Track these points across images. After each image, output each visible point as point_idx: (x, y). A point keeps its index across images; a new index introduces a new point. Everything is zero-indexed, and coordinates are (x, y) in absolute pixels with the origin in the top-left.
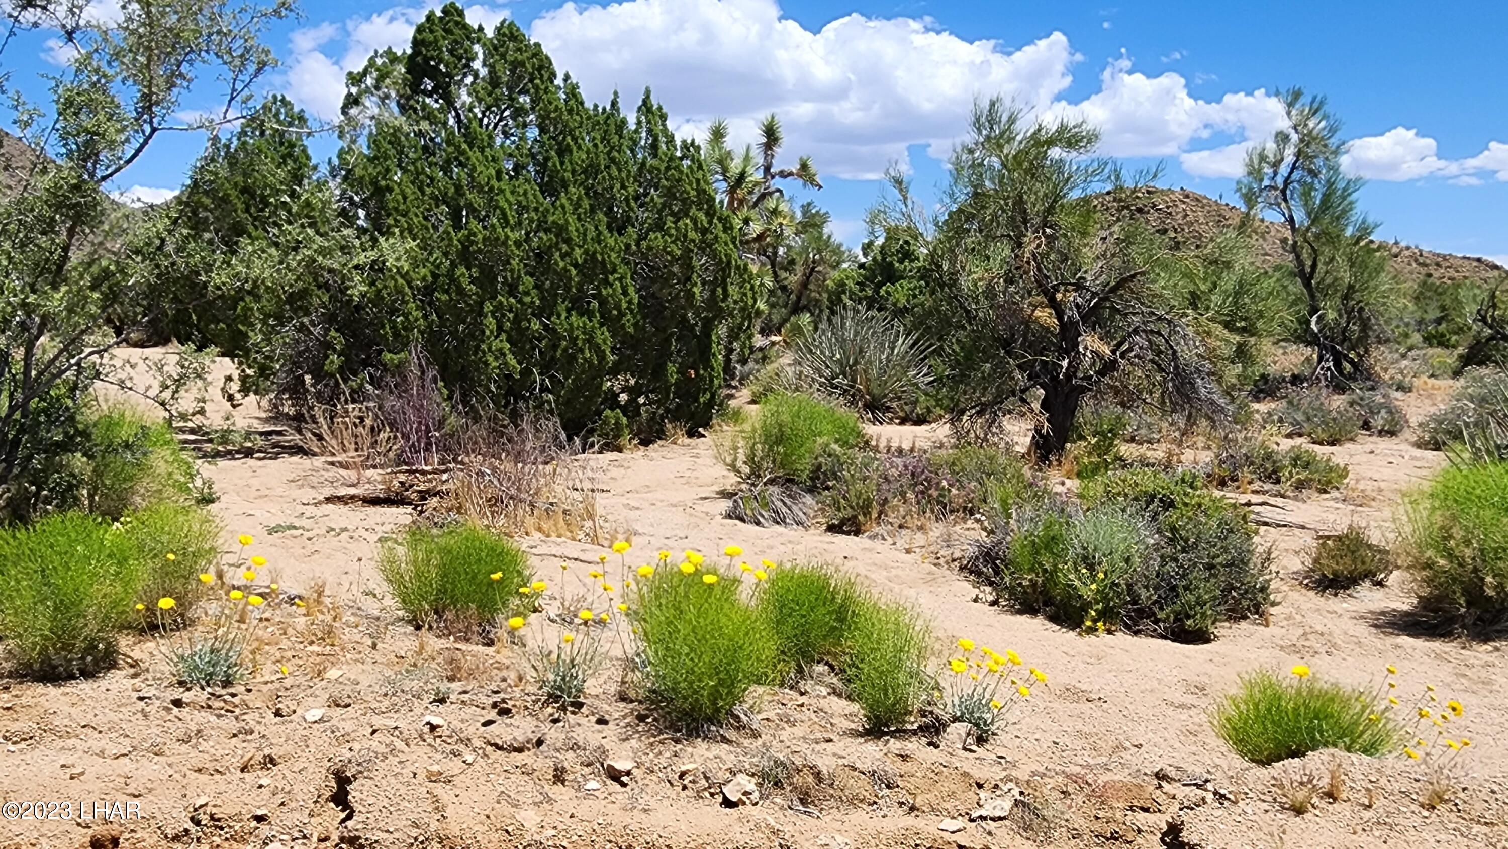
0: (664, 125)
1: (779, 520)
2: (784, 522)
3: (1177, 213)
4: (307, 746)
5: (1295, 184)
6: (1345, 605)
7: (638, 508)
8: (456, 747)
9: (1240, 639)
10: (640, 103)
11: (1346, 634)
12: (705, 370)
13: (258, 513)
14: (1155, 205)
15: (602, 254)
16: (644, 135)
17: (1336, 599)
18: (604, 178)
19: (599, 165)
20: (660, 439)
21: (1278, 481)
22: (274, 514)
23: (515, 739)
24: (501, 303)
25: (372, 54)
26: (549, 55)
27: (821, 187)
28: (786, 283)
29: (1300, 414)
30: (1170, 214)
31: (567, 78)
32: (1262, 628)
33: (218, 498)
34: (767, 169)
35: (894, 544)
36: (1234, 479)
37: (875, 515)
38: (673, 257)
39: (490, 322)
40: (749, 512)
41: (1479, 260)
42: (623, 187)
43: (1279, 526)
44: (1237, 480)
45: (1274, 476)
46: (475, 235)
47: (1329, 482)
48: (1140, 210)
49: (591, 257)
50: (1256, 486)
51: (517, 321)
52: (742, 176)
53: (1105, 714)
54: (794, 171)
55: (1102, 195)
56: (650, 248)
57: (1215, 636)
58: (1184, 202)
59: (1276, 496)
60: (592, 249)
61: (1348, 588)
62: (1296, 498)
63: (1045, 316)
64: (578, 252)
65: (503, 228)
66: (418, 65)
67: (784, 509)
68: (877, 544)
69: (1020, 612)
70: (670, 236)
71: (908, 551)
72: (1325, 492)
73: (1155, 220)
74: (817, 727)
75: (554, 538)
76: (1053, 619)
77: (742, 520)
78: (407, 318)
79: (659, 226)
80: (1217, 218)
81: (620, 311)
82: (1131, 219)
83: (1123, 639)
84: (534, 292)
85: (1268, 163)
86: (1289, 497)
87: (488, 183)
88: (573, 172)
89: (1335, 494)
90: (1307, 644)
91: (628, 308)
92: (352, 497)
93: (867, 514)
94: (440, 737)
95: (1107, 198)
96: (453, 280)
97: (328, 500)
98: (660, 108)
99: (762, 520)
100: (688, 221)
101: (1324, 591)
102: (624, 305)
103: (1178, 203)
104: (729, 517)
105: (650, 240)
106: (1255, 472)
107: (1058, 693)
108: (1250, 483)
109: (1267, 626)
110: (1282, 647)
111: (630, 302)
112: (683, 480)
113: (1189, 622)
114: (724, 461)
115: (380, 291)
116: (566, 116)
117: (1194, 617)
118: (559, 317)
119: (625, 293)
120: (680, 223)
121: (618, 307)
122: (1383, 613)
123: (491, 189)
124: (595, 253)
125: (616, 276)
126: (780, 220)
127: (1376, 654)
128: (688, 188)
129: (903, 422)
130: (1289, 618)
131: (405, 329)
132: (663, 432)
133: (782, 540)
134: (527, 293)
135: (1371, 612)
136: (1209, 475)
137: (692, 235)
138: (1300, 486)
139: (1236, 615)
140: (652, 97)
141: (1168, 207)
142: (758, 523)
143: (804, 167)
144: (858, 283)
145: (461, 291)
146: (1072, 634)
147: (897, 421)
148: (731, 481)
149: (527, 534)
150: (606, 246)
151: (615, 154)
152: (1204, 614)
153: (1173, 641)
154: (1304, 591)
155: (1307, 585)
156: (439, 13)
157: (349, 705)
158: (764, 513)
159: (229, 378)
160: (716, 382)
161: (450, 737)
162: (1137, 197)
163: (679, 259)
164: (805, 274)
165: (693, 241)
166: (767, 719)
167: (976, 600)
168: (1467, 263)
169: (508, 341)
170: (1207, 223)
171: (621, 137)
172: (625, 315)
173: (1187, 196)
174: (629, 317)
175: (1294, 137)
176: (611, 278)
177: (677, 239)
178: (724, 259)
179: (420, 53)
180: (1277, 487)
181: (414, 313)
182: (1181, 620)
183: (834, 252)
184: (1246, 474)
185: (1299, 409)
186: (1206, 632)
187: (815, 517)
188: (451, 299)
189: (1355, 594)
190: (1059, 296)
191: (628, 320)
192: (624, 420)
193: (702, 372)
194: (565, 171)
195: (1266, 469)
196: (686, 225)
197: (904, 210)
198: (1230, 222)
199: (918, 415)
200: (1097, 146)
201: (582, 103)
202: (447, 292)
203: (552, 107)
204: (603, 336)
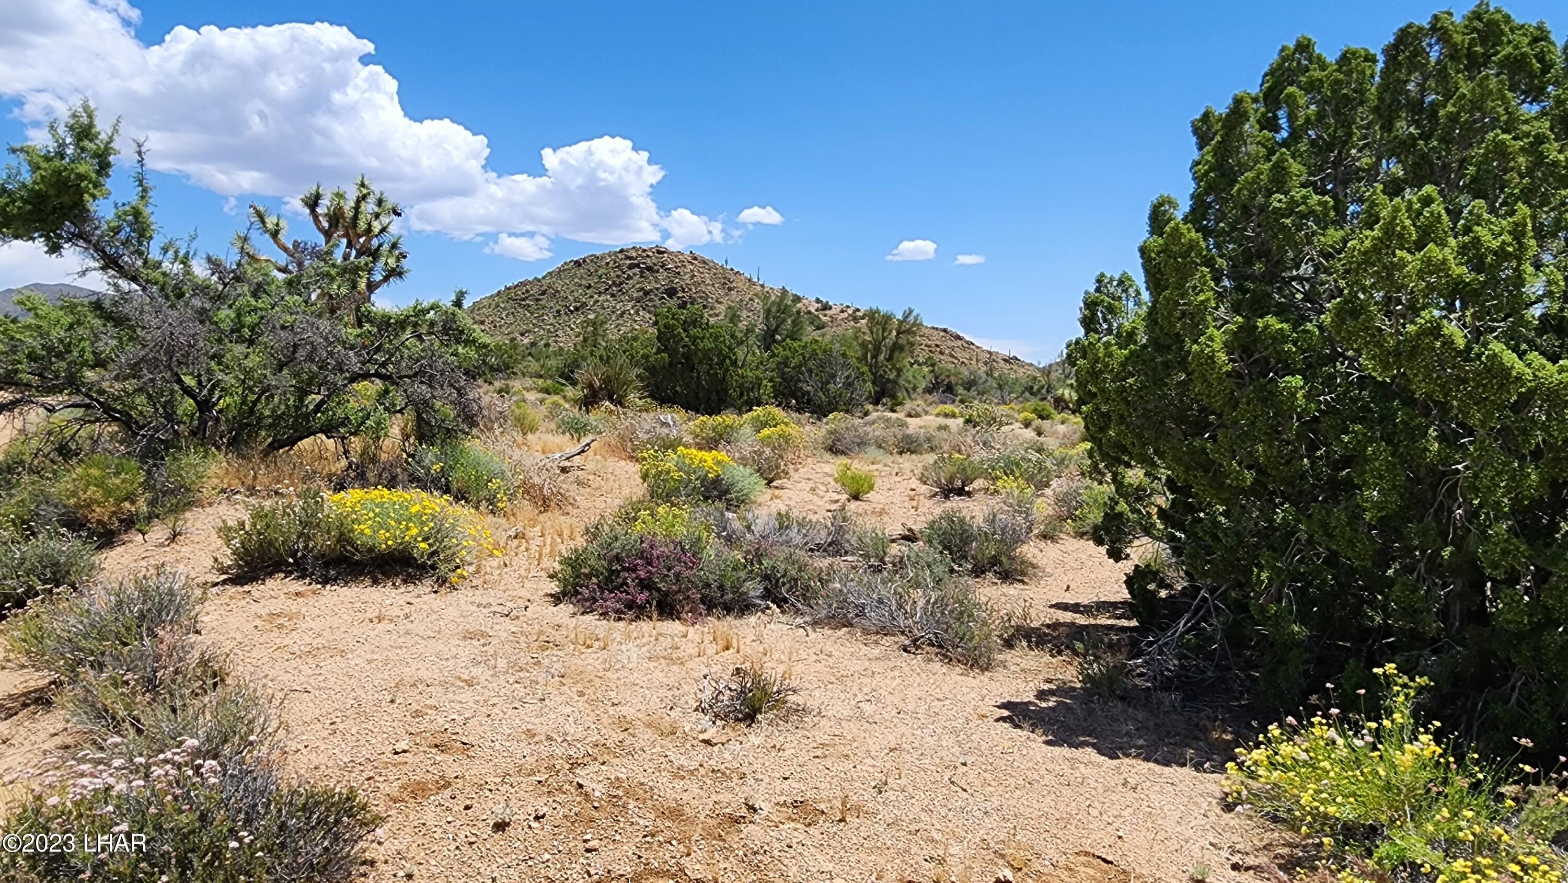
41: (945, 331)
168: (936, 332)
170: (713, 285)
173: (695, 259)
198: (734, 284)
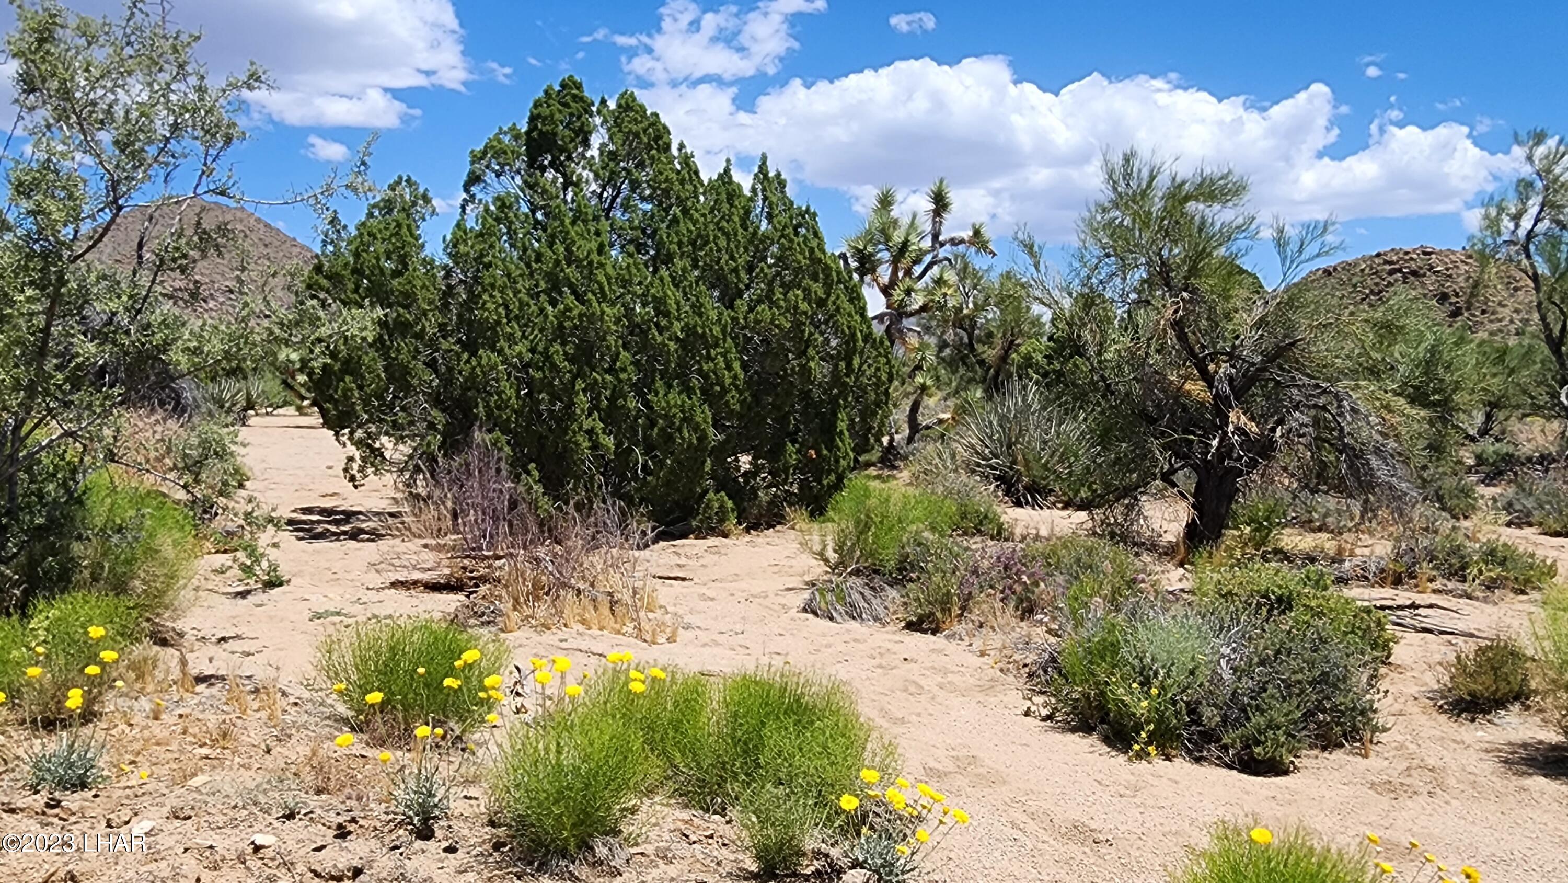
0: (783, 192)
1: (854, 614)
2: (860, 617)
3: (1459, 275)
4: (116, 863)
5: (1541, 237)
6: (1480, 733)
7: (712, 599)
8: (275, 872)
9: (1325, 773)
10: (756, 170)
11: (1464, 770)
12: (830, 451)
13: (313, 598)
14: (1432, 268)
15: (702, 328)
16: (760, 203)
17: (1472, 726)
18: (711, 249)
19: (708, 236)
20: (779, 523)
21: (1464, 580)
22: (331, 599)
23: (335, 866)
24: (596, 380)
25: (497, 131)
26: (667, 124)
27: (994, 254)
28: (984, 356)
29: (1531, 499)
30: (1450, 276)
31: (681, 146)
32: (1359, 759)
33: (289, 581)
34: (935, 237)
35: (971, 645)
36: (1412, 576)
37: (956, 611)
38: (781, 330)
39: (583, 400)
40: (823, 605)
42: (732, 258)
43: (1442, 633)
44: (1415, 577)
45: (1459, 573)
46: (570, 310)
47: (1527, 581)
48: (1414, 273)
49: (689, 330)
50: (1437, 585)
51: (612, 400)
52: (905, 245)
53: (1101, 861)
54: (966, 238)
55: (1371, 257)
56: (757, 322)
57: (1295, 768)
58: (1467, 264)
59: (1461, 596)
60: (692, 322)
61: (1489, 712)
62: (1485, 600)
63: (1196, 388)
64: (677, 326)
65: (599, 303)
66: (535, 140)
67: (862, 604)
68: (952, 647)
69: (1074, 730)
70: (779, 308)
71: (982, 654)
72: (1523, 592)
73: (1432, 284)
74: (699, 865)
75: (595, 632)
76: (1107, 740)
77: (815, 613)
78: (500, 397)
79: (768, 297)
80: (1506, 280)
81: (723, 387)
82: (1405, 282)
83: (1181, 767)
84: (631, 368)
85: (1508, 215)
86: (1477, 599)
87: (587, 257)
88: (680, 244)
89: (1535, 595)
90: (1407, 781)
91: (732, 384)
92: (416, 583)
93: (946, 610)
94: (262, 859)
95: (1377, 261)
96: (547, 357)
97: (395, 585)
98: (778, 175)
99: (834, 614)
100: (799, 292)
101: (1459, 715)
102: (728, 381)
103: (1459, 264)
104: (805, 610)
105: (758, 313)
106: (1438, 569)
107: (1063, 830)
108: (1431, 580)
109: (1366, 756)
110: (1373, 784)
111: (735, 377)
112: (776, 569)
113: (1258, 750)
114: (811, 549)
115: (474, 368)
116: (678, 186)
117: (1263, 743)
118: (656, 394)
119: (729, 368)
120: (790, 294)
121: (720, 382)
122: (1525, 746)
123: (591, 263)
124: (695, 326)
125: (719, 350)
126: (944, 290)
127: (1493, 797)
128: (800, 257)
129: (1065, 507)
130: (1401, 747)
131: (499, 408)
132: (783, 517)
133: (847, 637)
134: (624, 370)
135: (1510, 744)
136: (1382, 571)
137: (804, 306)
138: (1491, 585)
139: (1327, 743)
140: (768, 163)
141: (1447, 269)
142: (831, 618)
143: (977, 233)
144: (1045, 357)
145: (554, 367)
146: (1122, 759)
147: (1060, 505)
148: (818, 570)
149: (566, 625)
150: (708, 319)
151: (724, 224)
152: (1276, 740)
153: (1240, 771)
154: (1435, 714)
155: (1441, 707)
156: (557, 88)
157: (190, 817)
158: (839, 607)
159: (351, 459)
160: (843, 463)
161: (273, 859)
162: (1412, 259)
163: (789, 331)
164: (1003, 348)
165: (805, 313)
166: (642, 854)
167: (1027, 714)
169: (601, 419)
171: (732, 205)
172: (730, 391)
174: (734, 392)
175: (1539, 185)
176: (713, 352)
177: (788, 311)
178: (847, 331)
179: (536, 127)
180: (1465, 586)
181: (508, 392)
182: (1249, 747)
183: (1033, 324)
184: (1425, 569)
185: (1530, 494)
186: (1281, 762)
187: (895, 612)
188: (545, 377)
189: (1496, 720)
190: (1212, 367)
191: (733, 398)
192: (730, 504)
193: (825, 452)
194: (671, 243)
195: (1451, 565)
196: (797, 296)
197: (1035, 275)
199: (1082, 499)
200: (1246, 199)
201: (697, 173)
202: (539, 369)
203: (662, 178)
204: (704, 414)
